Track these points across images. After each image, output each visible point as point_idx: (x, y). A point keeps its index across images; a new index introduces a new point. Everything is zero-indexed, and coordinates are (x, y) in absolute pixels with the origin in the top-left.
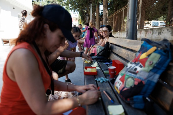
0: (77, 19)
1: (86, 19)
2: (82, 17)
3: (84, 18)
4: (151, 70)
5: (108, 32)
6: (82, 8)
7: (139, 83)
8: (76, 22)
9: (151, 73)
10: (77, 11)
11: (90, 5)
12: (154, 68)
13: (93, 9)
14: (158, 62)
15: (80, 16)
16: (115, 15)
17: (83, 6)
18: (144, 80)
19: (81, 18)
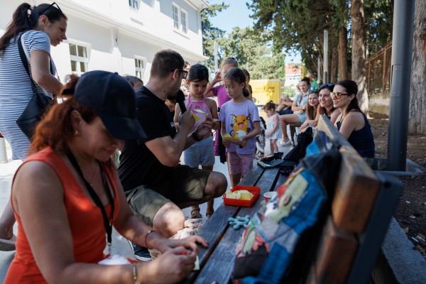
0: (297, 67)
1: (317, 65)
2: (306, 62)
3: (312, 65)
4: (284, 220)
5: (343, 97)
6: (305, 41)
7: (259, 247)
8: (294, 75)
9: (284, 227)
10: (295, 50)
11: (323, 33)
12: (292, 214)
13: (329, 41)
14: (299, 201)
15: (302, 60)
16: (387, 51)
17: (306, 38)
18: (270, 241)
19: (304, 64)
